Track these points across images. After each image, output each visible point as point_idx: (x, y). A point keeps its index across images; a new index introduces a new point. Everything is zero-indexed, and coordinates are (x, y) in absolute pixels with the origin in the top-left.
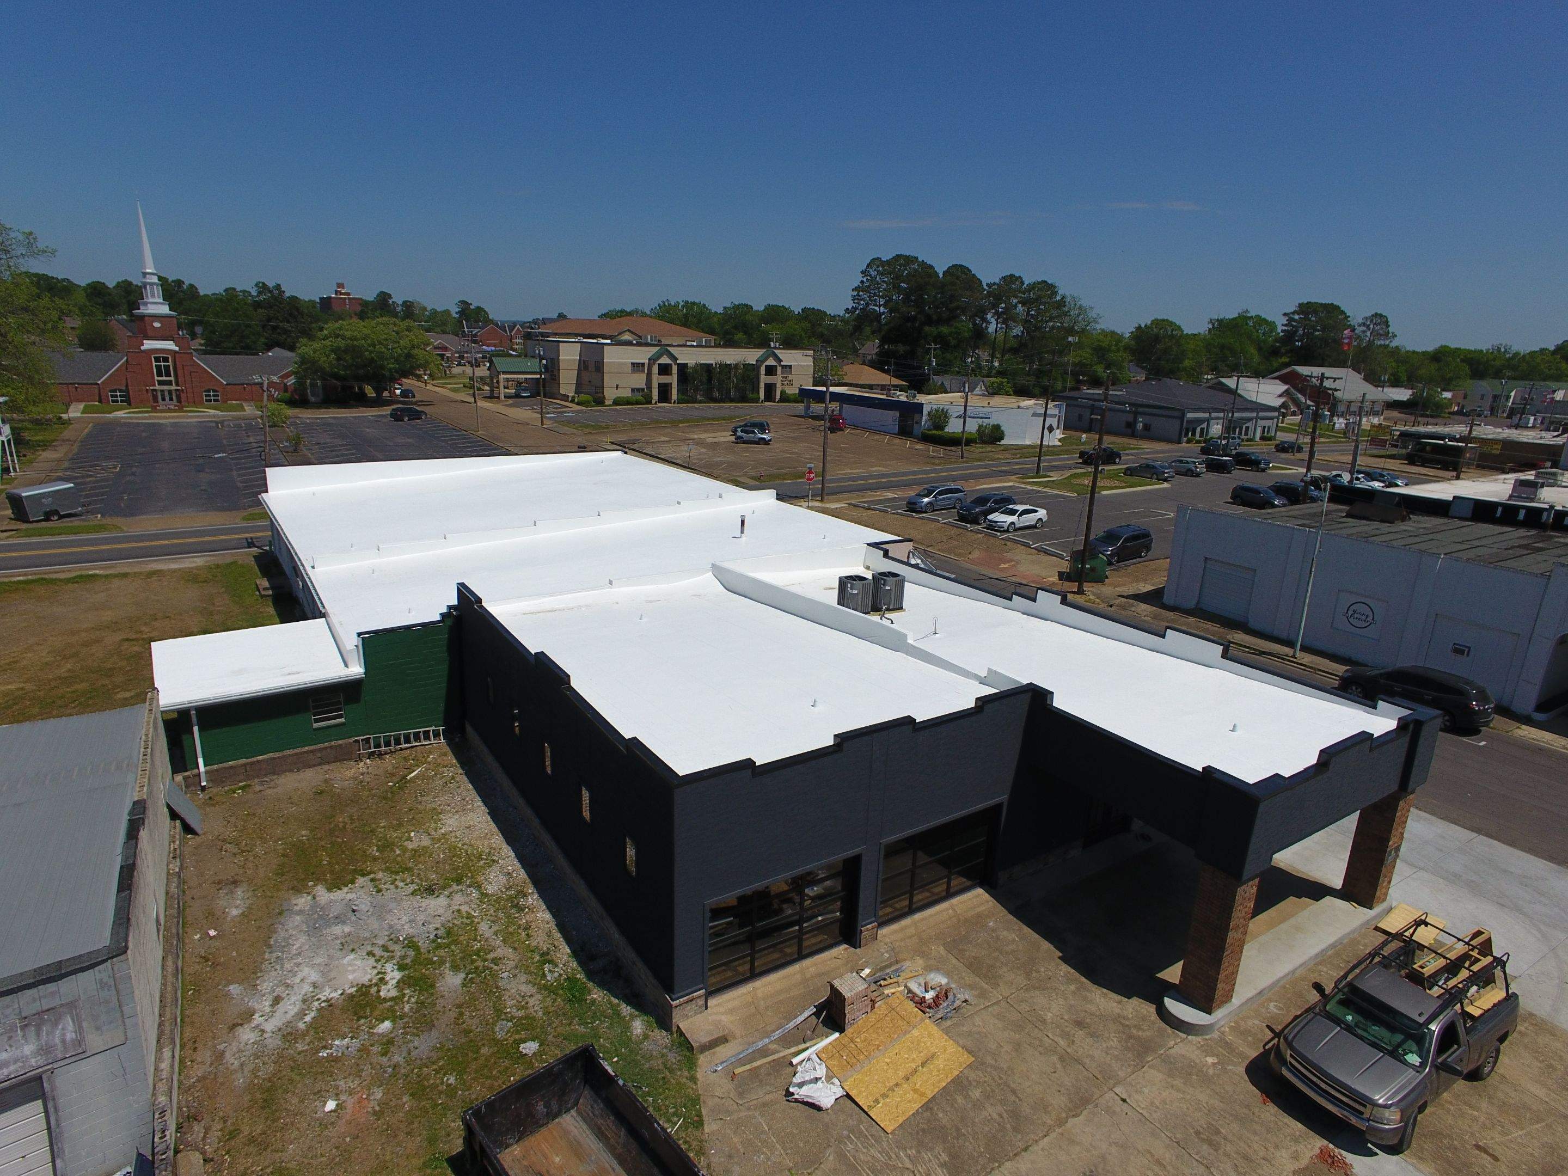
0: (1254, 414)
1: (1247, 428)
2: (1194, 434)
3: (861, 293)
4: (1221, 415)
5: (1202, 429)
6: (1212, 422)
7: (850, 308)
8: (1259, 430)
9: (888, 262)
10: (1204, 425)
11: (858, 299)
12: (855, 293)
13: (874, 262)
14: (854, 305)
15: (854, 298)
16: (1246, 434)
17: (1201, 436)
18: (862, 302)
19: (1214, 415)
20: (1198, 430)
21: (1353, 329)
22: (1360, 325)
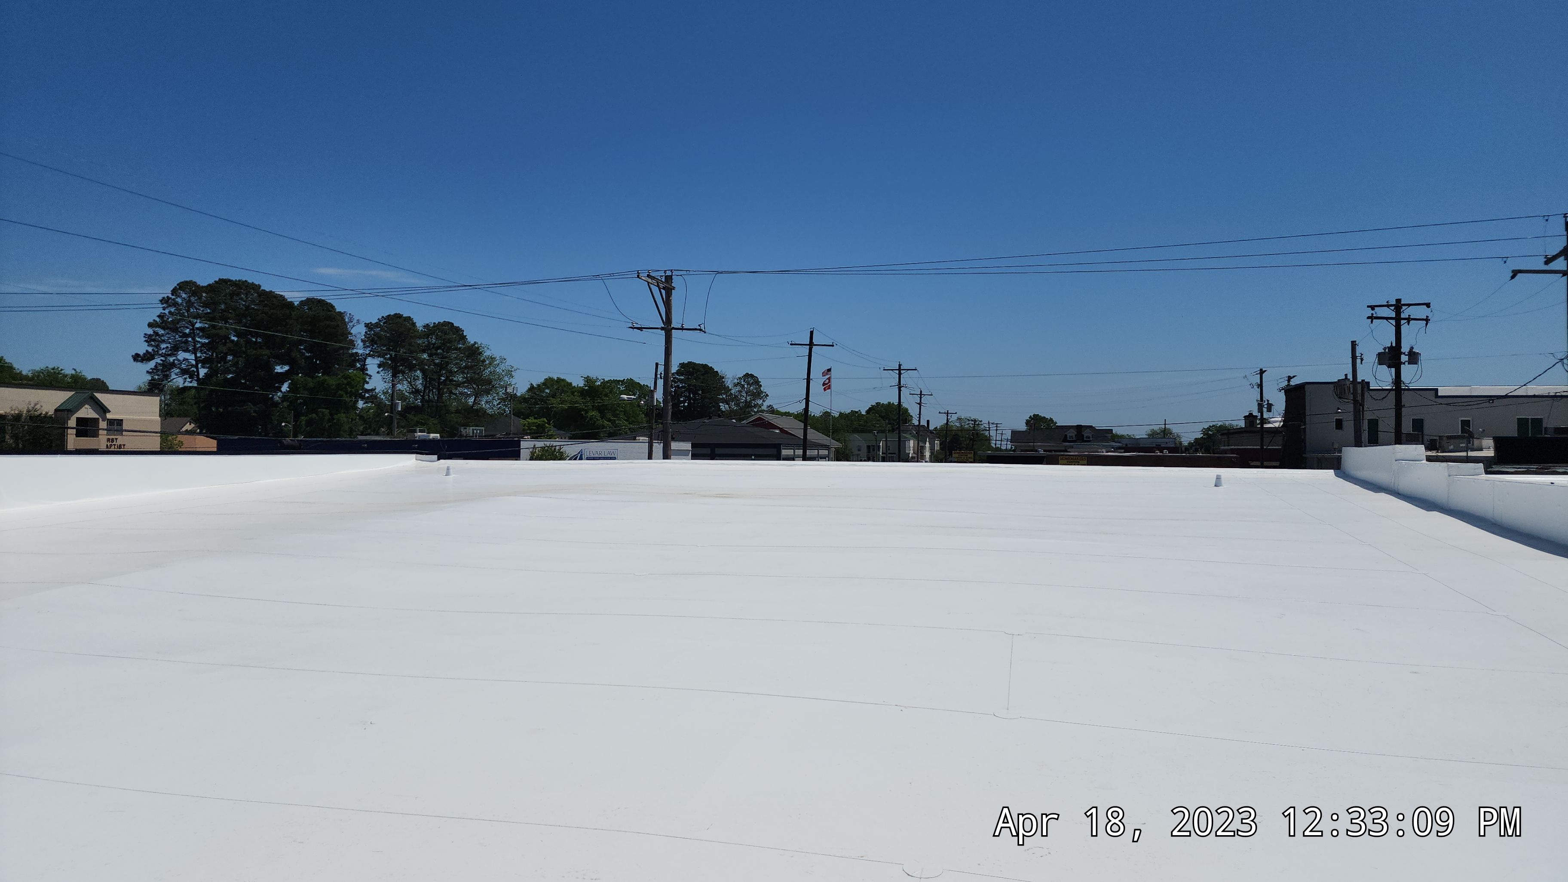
3: (161, 332)
7: (141, 352)
9: (211, 288)
11: (154, 340)
12: (150, 331)
13: (184, 286)
14: (150, 349)
15: (149, 339)
18: (163, 346)
21: (728, 390)
22: (735, 385)
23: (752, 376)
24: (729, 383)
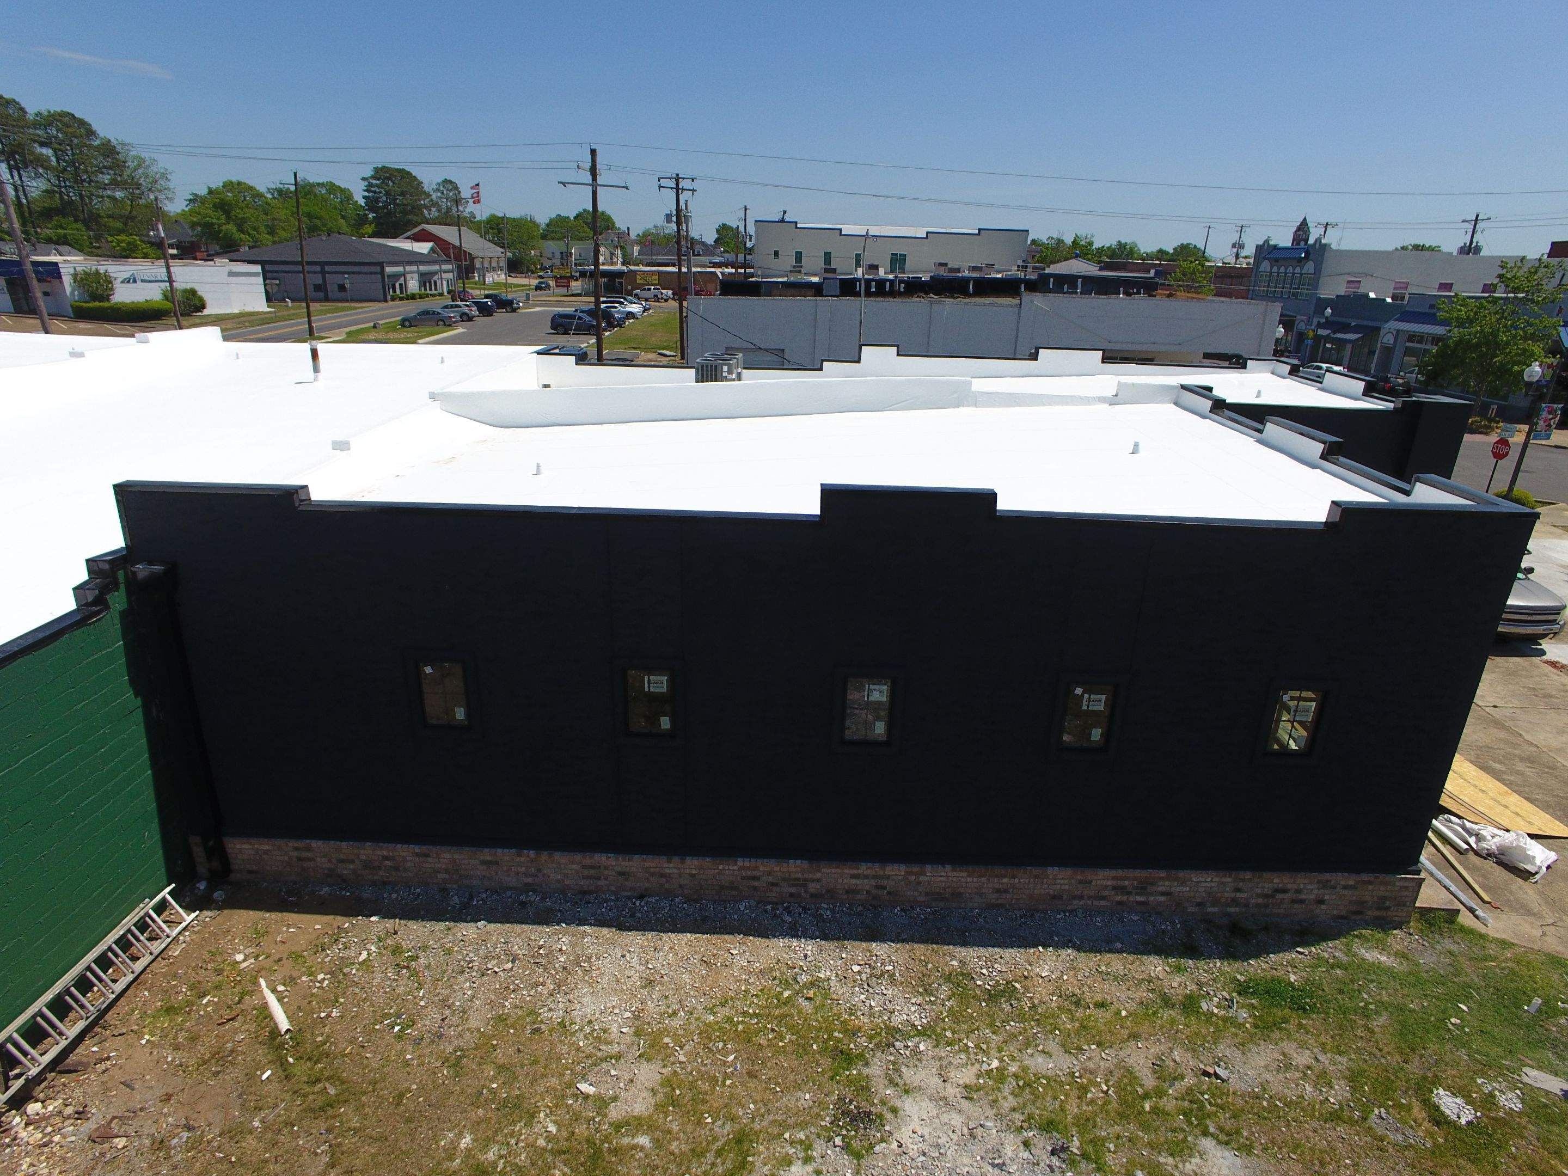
0: (437, 267)
1: (435, 282)
2: (394, 291)
4: (414, 268)
5: (401, 285)
6: (408, 276)
8: (445, 283)
10: (402, 280)
16: (436, 289)
17: (402, 292)
19: (408, 268)
20: (397, 286)
21: (429, 195)
22: (434, 191)
23: (451, 182)
24: (427, 187)
